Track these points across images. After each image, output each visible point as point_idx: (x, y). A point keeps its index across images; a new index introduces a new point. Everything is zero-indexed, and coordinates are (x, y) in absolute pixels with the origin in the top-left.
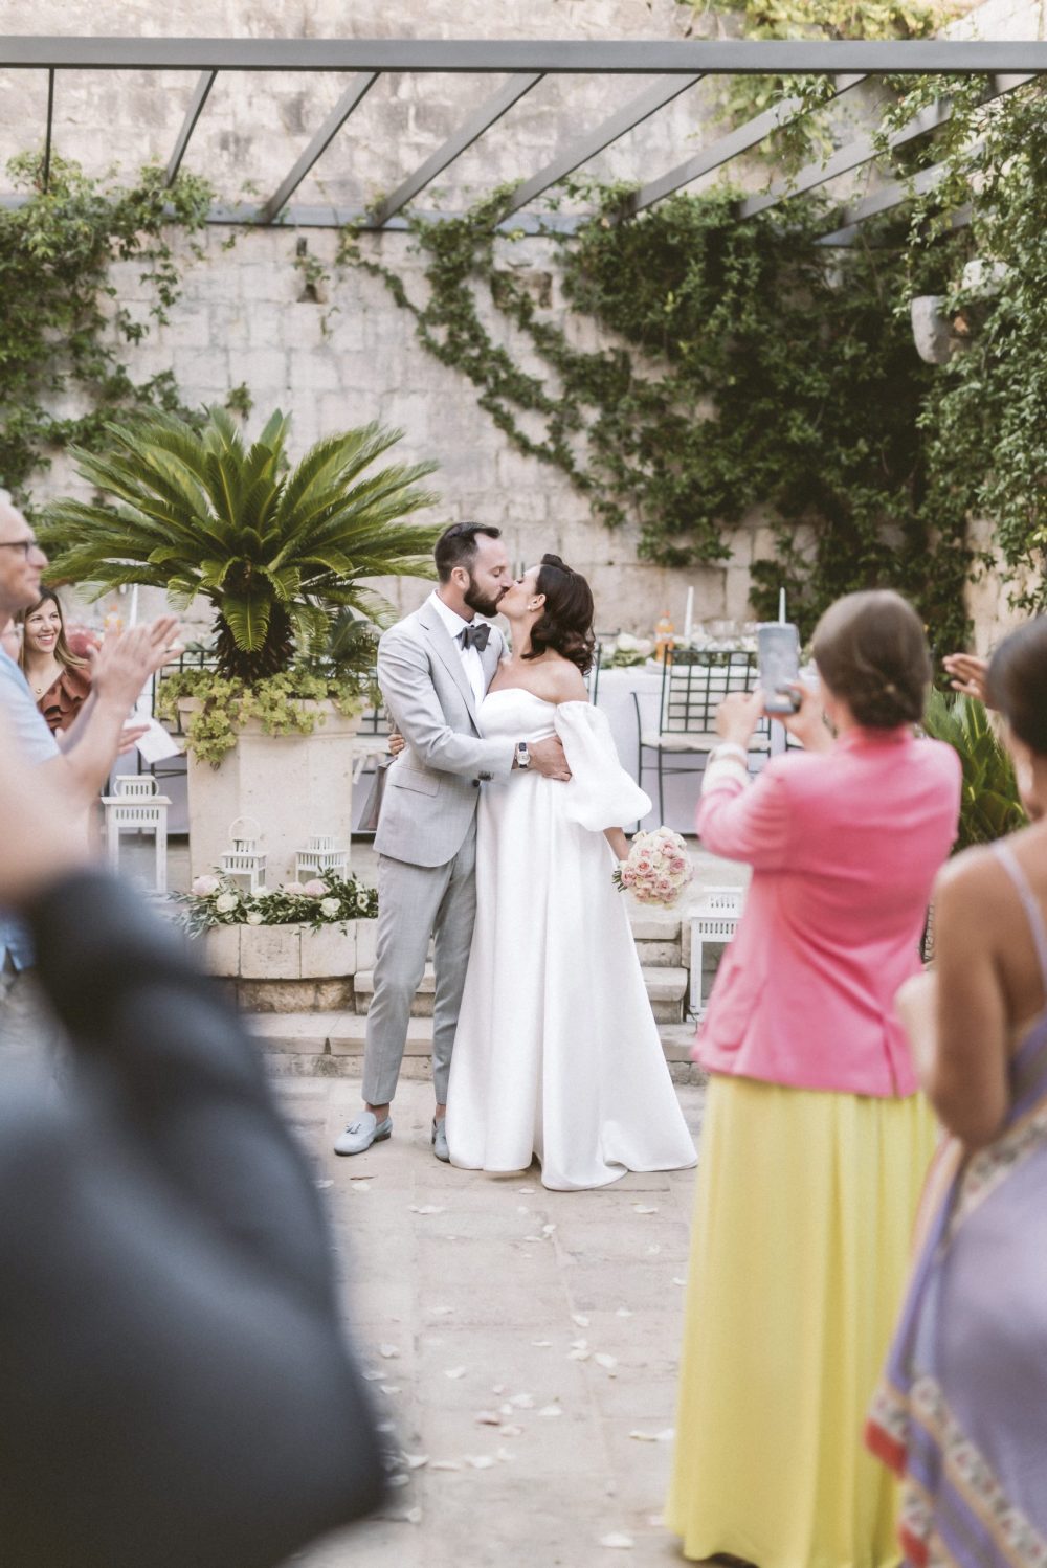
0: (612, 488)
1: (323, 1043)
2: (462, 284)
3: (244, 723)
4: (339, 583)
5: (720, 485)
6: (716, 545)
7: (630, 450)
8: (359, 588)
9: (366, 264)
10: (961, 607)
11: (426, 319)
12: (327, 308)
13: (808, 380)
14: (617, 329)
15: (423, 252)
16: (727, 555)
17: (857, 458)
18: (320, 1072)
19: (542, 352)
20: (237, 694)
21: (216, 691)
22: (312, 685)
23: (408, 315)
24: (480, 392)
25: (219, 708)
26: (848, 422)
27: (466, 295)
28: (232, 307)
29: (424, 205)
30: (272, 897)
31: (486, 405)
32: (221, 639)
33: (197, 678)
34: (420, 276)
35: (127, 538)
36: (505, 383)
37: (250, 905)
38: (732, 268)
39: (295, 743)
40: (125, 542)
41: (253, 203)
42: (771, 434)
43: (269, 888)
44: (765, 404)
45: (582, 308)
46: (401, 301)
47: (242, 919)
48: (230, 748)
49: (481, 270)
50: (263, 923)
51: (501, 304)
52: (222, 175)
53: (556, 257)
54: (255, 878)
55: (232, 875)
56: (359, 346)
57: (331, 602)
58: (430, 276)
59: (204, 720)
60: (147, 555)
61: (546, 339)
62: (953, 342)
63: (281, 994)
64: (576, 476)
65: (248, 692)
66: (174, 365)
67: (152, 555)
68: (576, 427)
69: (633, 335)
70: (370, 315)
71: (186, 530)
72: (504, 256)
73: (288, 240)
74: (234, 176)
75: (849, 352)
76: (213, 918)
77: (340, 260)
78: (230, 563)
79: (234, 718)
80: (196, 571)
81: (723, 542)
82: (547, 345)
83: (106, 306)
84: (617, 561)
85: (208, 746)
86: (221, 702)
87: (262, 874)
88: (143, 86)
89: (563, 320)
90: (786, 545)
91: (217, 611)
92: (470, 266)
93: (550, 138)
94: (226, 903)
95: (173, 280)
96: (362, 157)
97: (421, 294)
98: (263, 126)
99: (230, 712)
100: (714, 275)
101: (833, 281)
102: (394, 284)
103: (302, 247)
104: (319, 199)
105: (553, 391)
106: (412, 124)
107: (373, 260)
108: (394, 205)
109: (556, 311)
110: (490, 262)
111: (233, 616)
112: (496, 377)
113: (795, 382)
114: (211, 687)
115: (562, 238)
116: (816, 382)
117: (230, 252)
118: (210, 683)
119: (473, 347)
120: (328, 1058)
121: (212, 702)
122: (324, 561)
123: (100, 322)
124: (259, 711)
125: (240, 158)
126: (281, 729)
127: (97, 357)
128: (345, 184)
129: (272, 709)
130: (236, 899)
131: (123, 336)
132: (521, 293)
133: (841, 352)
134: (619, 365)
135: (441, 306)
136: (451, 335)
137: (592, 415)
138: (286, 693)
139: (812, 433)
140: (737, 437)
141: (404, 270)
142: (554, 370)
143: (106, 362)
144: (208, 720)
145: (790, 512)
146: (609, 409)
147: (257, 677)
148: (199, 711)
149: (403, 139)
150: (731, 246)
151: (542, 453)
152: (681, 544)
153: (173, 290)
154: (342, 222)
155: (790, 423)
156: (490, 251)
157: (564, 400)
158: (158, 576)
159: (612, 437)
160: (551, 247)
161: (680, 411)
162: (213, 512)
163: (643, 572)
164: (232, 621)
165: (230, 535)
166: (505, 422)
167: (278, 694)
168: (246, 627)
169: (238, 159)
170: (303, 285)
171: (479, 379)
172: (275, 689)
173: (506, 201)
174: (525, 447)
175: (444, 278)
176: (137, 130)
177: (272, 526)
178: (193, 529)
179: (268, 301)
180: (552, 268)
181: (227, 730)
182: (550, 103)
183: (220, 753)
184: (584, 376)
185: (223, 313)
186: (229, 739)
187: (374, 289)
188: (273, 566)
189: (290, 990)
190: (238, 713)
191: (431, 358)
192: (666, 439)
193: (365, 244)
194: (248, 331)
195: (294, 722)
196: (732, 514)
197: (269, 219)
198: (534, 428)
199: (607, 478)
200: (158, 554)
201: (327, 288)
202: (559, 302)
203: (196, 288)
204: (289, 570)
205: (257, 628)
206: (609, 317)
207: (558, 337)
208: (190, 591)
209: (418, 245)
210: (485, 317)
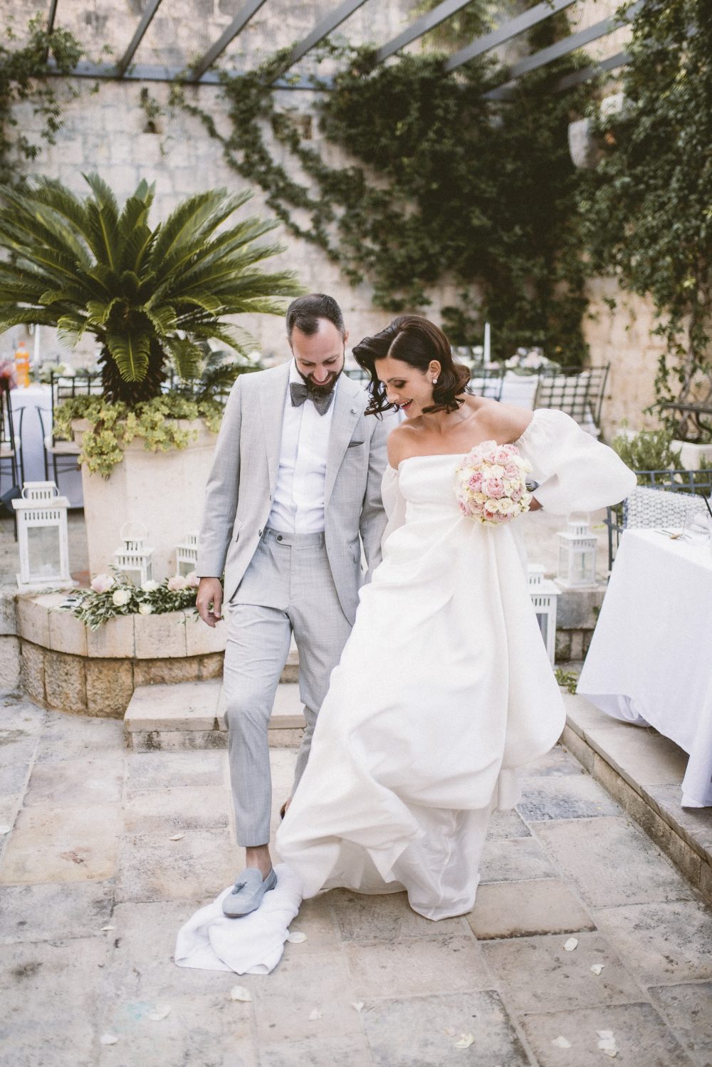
0: (354, 259)
1: (213, 722)
2: (253, 122)
3: (129, 442)
4: (205, 320)
5: (426, 256)
6: (421, 296)
7: (365, 235)
8: (225, 324)
9: (188, 107)
10: (581, 335)
11: (230, 145)
12: (163, 138)
13: (483, 186)
14: (355, 153)
15: (227, 100)
16: (428, 303)
17: (514, 238)
18: (210, 746)
19: (306, 168)
20: (122, 416)
21: (103, 415)
22: (185, 407)
23: (218, 143)
24: (267, 195)
25: (107, 429)
26: (507, 215)
27: (256, 129)
28: (98, 136)
29: (225, 64)
30: (159, 590)
31: (271, 204)
32: (105, 368)
33: (87, 401)
34: (225, 116)
36: (283, 189)
37: (142, 599)
38: (438, 107)
39: (173, 456)
40: (18, 286)
41: (110, 60)
42: (458, 223)
43: (157, 581)
44: (455, 203)
45: (332, 139)
46: (213, 133)
47: (135, 609)
48: (118, 462)
49: (266, 112)
50: (153, 612)
51: (280, 136)
52: (88, 42)
53: (314, 105)
54: (144, 574)
55: (124, 571)
56: (185, 164)
57: (198, 336)
58: (232, 116)
59: (95, 440)
60: (38, 298)
61: (309, 160)
62: (601, 152)
63: (171, 669)
64: (330, 252)
65: (132, 416)
66: (60, 176)
67: (42, 297)
68: (330, 218)
69: (367, 157)
70: (192, 142)
71: (70, 275)
72: (282, 102)
73: (135, 90)
74: (96, 43)
75: (510, 167)
76: (110, 611)
77: (172, 103)
78: (113, 303)
79: (120, 437)
80: (81, 312)
81: (426, 294)
82: (310, 164)
83: (11, 134)
84: (358, 308)
85: (99, 461)
86: (108, 424)
87: (149, 568)
89: (320, 148)
90: (465, 297)
91: (100, 345)
92: (259, 109)
93: (309, 22)
94: (121, 598)
95: (57, 113)
96: (183, 32)
97: (225, 128)
98: (114, 9)
99: (116, 433)
100: (427, 114)
101: (495, 122)
102: (208, 121)
103: (145, 93)
104: (154, 61)
105: (314, 195)
106: (217, 10)
107: (193, 104)
108: (207, 63)
109: (315, 141)
110: (271, 107)
111: (117, 350)
112: (277, 185)
113: (475, 187)
114: (99, 412)
115: (320, 87)
116: (488, 189)
117: (95, 96)
118: (99, 407)
119: (262, 164)
120: (217, 733)
121: (101, 423)
122: (195, 301)
123: (7, 146)
124: (142, 431)
125: (100, 30)
126: (161, 446)
127: (6, 170)
128: (172, 51)
129: (153, 428)
130: (129, 594)
131: (23, 155)
132: (292, 128)
133: (504, 167)
134: (356, 178)
135: (240, 137)
136: (247, 156)
137: (339, 211)
138: (164, 415)
139: (486, 222)
140: (435, 225)
141: (214, 112)
142: (316, 180)
143: (13, 174)
144: (98, 439)
145: (466, 276)
146: (350, 207)
147: (137, 401)
148: (90, 432)
149: (210, 20)
150: (437, 91)
151: (307, 237)
152: (398, 296)
153: (57, 120)
154: (172, 77)
155: (472, 215)
156: (272, 100)
157: (321, 201)
158: (49, 317)
159: (353, 225)
160: (310, 96)
161: (396, 208)
162: (95, 262)
163: (374, 315)
164: (117, 355)
165: (110, 278)
166: (284, 216)
167: (158, 417)
168: (128, 360)
169: (99, 31)
170: (146, 121)
171: (266, 187)
172: (155, 413)
173: (286, 59)
174: (297, 232)
175: (242, 116)
176: (26, 9)
177: (146, 272)
178: (77, 274)
179: (122, 132)
180: (312, 112)
181: (114, 449)
183: (109, 467)
184: (333, 184)
185: (92, 140)
186: (116, 456)
187: (195, 125)
188: (148, 305)
189: (177, 665)
190: (124, 433)
191: (234, 172)
192: (389, 227)
193: (188, 93)
194: (110, 152)
195: (172, 439)
196: (432, 277)
197: (122, 73)
198: (303, 220)
199: (350, 252)
200: (47, 297)
201: (162, 121)
202: (317, 135)
203: (73, 122)
204: (164, 309)
205: (139, 360)
206: (351, 145)
207: (317, 159)
208: (78, 329)
209: (223, 94)
210: (269, 144)
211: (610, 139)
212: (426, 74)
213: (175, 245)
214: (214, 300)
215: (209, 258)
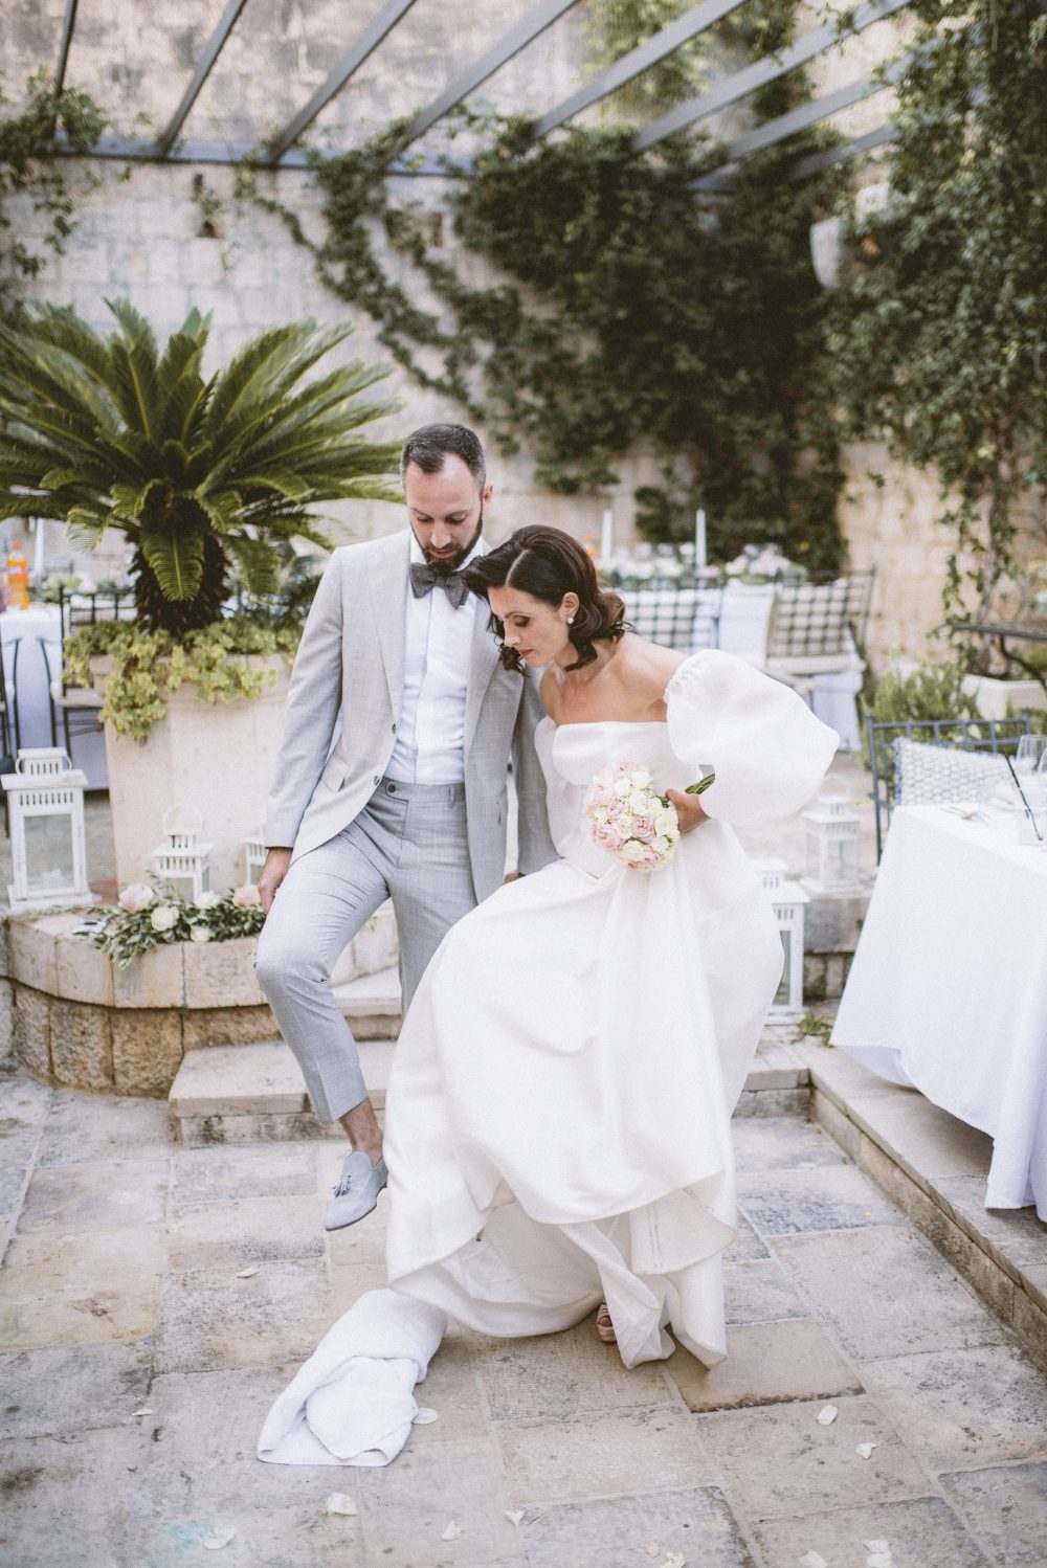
0: (506, 419)
1: (301, 1100)
2: (358, 222)
3: (174, 689)
4: (285, 511)
5: (611, 414)
6: (603, 471)
7: (522, 383)
8: (314, 516)
9: (262, 201)
10: (835, 527)
11: (324, 256)
12: (226, 245)
13: (691, 313)
14: (507, 266)
15: (319, 190)
16: (614, 480)
17: (738, 388)
18: (298, 1136)
19: (437, 288)
20: (164, 651)
21: (135, 650)
22: (257, 637)
23: (305, 252)
24: (377, 328)
25: (142, 670)
26: (727, 354)
27: (362, 233)
28: (130, 242)
29: (316, 140)
30: (221, 906)
31: (385, 340)
32: (139, 581)
33: (112, 629)
34: (317, 214)
35: (11, 459)
36: (403, 319)
37: (194, 920)
38: (625, 201)
39: (239, 709)
40: (9, 463)
41: (147, 134)
42: (657, 366)
43: (217, 893)
44: (651, 338)
45: (473, 247)
46: (298, 237)
47: (185, 935)
48: (158, 719)
49: (376, 208)
50: (211, 939)
51: (395, 242)
52: (115, 108)
53: (447, 198)
54: (198, 884)
55: (168, 879)
56: (259, 282)
57: (276, 534)
58: (327, 214)
59: (124, 687)
60: (39, 479)
61: (438, 274)
62: (859, 266)
63: (238, 1023)
64: (472, 409)
65: (178, 650)
66: (74, 301)
67: (45, 478)
68: (471, 360)
69: (524, 271)
70: (269, 251)
71: (87, 446)
72: (399, 193)
73: (184, 176)
74: (127, 110)
75: (730, 286)
76: (148, 939)
77: (238, 194)
78: (149, 486)
79: (161, 681)
80: (103, 500)
81: (611, 469)
82: (442, 282)
84: (514, 489)
85: (130, 718)
86: (144, 663)
87: (206, 874)
88: (29, 13)
89: (455, 259)
90: (668, 472)
91: (132, 547)
92: (366, 203)
93: (437, 80)
94: (164, 919)
95: (69, 209)
96: (255, 94)
97: (318, 231)
98: (153, 60)
99: (156, 676)
100: (610, 212)
101: (708, 222)
102: (291, 220)
103: (198, 181)
104: (211, 135)
105: (447, 327)
106: (303, 63)
107: (269, 197)
108: (289, 139)
109: (448, 249)
110: (383, 200)
111: (156, 555)
112: (393, 312)
113: (680, 315)
114: (130, 645)
115: (455, 173)
116: (700, 317)
117: (125, 184)
118: (129, 638)
119: (371, 283)
120: (307, 1116)
121: (133, 662)
122: (271, 483)
124: (193, 673)
125: (132, 91)
126: (221, 695)
128: (239, 121)
129: (209, 669)
130: (176, 913)
131: (19, 270)
132: (414, 231)
133: (721, 286)
134: (508, 302)
135: (338, 243)
136: (349, 272)
137: (485, 350)
138: (226, 649)
139: (695, 364)
140: (623, 369)
141: (300, 208)
142: (450, 305)
144: (129, 685)
145: (670, 441)
146: (500, 344)
147: (186, 629)
148: (116, 675)
149: (294, 77)
150: (623, 180)
151: (439, 386)
152: (572, 472)
153: (69, 220)
154: (238, 157)
155: (676, 355)
156: (384, 190)
157: (458, 336)
158: (55, 507)
159: (505, 370)
160: (441, 186)
161: (566, 345)
162: (123, 428)
163: (536, 500)
164: (155, 562)
165: (146, 451)
166: (403, 357)
167: (217, 652)
168: (172, 569)
169: (130, 93)
170: (200, 221)
171: (377, 315)
172: (213, 646)
173: (403, 133)
174: (423, 381)
175: (341, 215)
176: (23, 59)
177: (198, 441)
178: (97, 445)
179: (166, 237)
180: (442, 208)
181: (152, 699)
182: (437, 45)
183: (145, 726)
184: (475, 311)
185: (121, 248)
186: (155, 710)
187: (272, 226)
188: (202, 489)
189: (248, 1017)
190: (167, 676)
191: (329, 295)
192: (556, 372)
193: (262, 181)
194: (148, 265)
195: (238, 684)
196: (620, 443)
197: (164, 152)
198: (431, 362)
199: (500, 408)
200: (53, 477)
201: (225, 220)
202: (451, 241)
203: (93, 223)
204: (225, 495)
205: (188, 570)
206: (501, 256)
207: (451, 275)
208: (98, 525)
209: (313, 182)
210: (380, 254)
211: (870, 248)
212: (607, 154)
213: (240, 402)
214: (297, 482)
215: (290, 422)
